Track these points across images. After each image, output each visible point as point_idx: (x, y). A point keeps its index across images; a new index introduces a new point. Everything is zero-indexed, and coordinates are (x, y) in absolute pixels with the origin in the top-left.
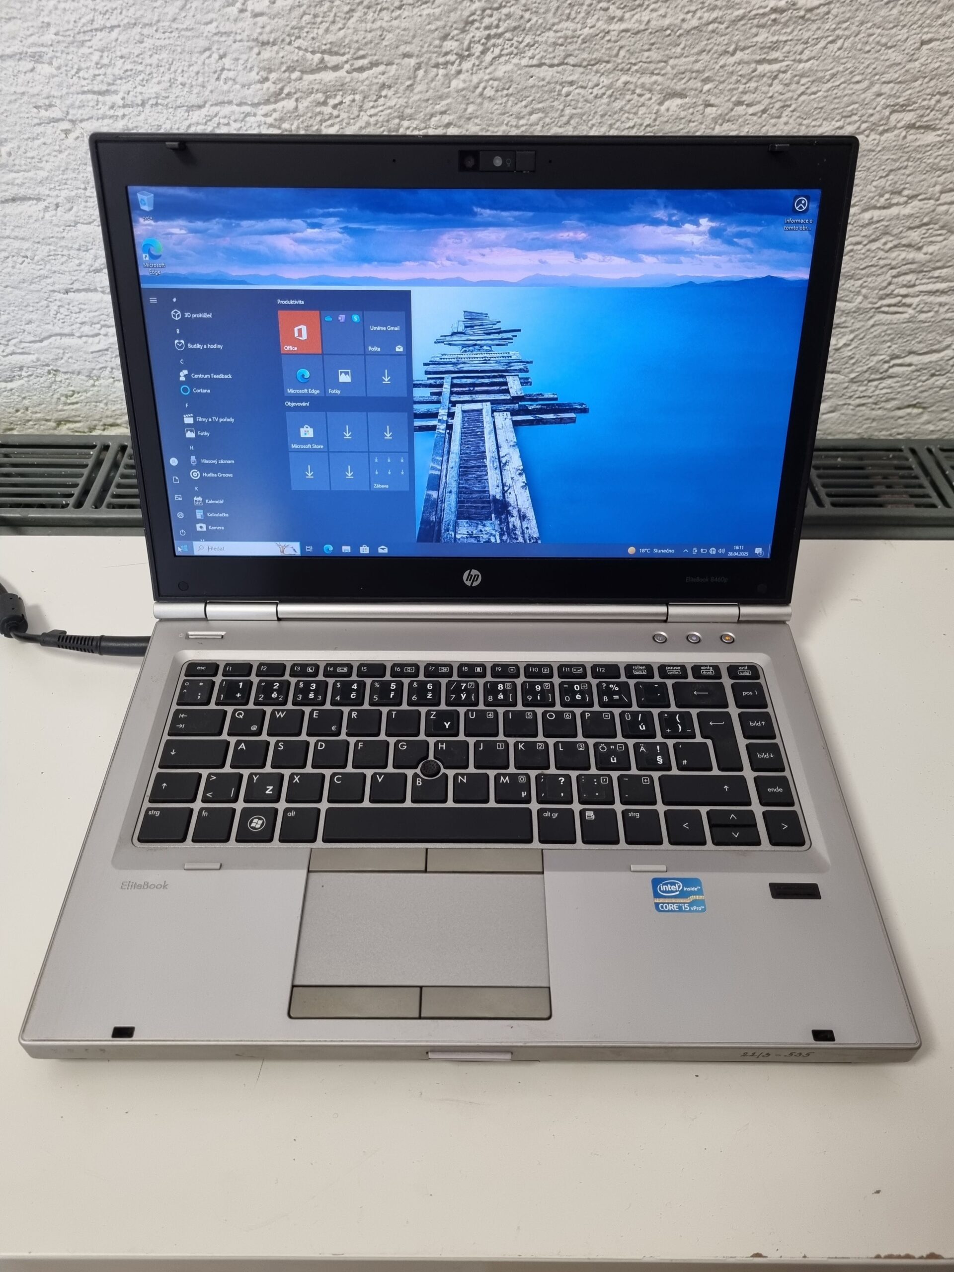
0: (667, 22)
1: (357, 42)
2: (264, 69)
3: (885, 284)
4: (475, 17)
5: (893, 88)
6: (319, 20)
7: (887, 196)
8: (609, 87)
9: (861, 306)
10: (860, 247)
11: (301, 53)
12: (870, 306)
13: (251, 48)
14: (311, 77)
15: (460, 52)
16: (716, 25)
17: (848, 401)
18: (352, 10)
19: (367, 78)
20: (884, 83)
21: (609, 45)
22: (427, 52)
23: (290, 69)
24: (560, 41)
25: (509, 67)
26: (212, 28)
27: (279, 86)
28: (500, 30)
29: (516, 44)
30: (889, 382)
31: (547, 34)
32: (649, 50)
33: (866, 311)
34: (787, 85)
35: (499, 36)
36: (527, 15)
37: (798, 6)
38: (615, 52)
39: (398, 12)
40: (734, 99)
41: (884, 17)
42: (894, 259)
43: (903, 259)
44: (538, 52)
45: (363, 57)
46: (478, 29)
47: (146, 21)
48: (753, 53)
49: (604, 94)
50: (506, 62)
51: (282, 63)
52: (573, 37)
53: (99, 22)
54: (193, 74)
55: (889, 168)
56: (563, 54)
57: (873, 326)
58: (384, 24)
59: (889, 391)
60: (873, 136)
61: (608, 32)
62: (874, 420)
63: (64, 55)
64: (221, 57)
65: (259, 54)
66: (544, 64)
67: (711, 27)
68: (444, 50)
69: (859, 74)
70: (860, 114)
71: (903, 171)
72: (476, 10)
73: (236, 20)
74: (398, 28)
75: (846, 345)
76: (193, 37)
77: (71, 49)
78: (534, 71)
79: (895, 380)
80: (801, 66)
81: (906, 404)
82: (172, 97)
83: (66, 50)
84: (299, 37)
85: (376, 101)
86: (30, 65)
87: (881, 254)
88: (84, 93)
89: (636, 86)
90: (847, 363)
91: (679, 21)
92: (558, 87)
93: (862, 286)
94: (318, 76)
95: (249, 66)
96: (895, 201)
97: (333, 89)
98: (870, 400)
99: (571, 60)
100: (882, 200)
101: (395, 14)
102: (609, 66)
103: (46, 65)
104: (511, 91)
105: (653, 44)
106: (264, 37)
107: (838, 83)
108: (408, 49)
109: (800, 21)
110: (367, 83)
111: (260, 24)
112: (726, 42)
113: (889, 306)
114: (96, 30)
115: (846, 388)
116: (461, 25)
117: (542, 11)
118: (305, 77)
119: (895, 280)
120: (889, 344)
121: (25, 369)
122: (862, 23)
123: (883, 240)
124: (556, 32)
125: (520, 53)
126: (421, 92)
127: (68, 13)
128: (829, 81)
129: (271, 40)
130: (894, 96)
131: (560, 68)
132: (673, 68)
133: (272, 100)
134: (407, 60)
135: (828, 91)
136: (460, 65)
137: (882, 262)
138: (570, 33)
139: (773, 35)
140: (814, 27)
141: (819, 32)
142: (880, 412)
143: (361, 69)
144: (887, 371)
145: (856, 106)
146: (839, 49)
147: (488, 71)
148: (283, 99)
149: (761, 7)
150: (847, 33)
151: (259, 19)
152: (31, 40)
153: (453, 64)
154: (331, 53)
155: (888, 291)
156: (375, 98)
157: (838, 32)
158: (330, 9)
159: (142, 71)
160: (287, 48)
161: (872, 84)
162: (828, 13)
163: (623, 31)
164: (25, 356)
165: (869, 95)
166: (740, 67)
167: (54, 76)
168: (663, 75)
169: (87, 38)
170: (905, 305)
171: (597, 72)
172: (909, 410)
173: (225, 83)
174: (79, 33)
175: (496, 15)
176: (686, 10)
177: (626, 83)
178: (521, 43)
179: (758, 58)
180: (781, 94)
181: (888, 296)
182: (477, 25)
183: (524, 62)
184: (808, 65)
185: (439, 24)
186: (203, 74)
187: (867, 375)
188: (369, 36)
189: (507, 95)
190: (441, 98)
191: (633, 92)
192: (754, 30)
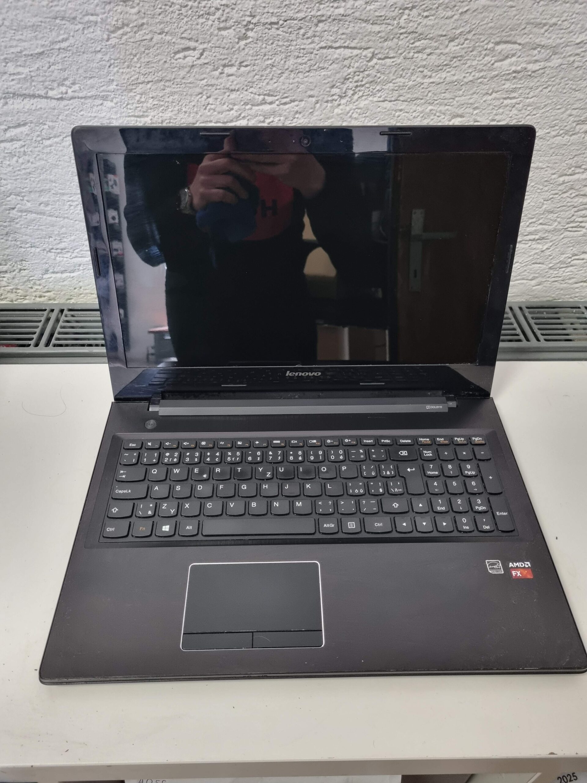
0: (455, 78)
1: (284, 89)
2: (231, 104)
3: (570, 216)
4: (350, 76)
5: (578, 112)
6: (264, 78)
7: (573, 169)
8: (422, 112)
9: (557, 227)
10: (557, 196)
11: (252, 95)
12: (562, 227)
13: (225, 93)
14: (257, 108)
15: (340, 94)
16: (482, 79)
17: (548, 279)
18: (283, 73)
19: (288, 109)
20: (574, 109)
21: (423, 90)
22: (322, 94)
23: (246, 104)
24: (396, 88)
25: (366, 102)
26: (203, 82)
27: (239, 113)
28: (363, 83)
29: (371, 90)
30: (571, 268)
31: (389, 85)
32: (445, 93)
33: (559, 230)
34: (520, 111)
35: (363, 86)
36: (379, 75)
37: (528, 69)
38: (426, 94)
39: (307, 74)
40: (490, 118)
41: (575, 75)
42: (576, 202)
43: (581, 203)
44: (383, 94)
45: (286, 97)
46: (351, 82)
47: (168, 78)
48: (502, 94)
49: (419, 116)
50: (366, 99)
51: (241, 101)
52: (403, 86)
53: (142, 79)
54: (191, 107)
55: (574, 154)
56: (397, 95)
57: (563, 238)
58: (300, 80)
59: (571, 273)
60: (566, 137)
61: (423, 84)
62: (562, 289)
63: (120, 97)
64: (208, 97)
65: (229, 96)
66: (387, 100)
67: (479, 81)
68: (332, 93)
69: (559, 105)
70: (559, 125)
71: (582, 155)
72: (351, 73)
73: (217, 78)
74: (307, 82)
75: (548, 249)
76: (194, 87)
77: (124, 93)
78: (380, 104)
79: (574, 267)
80: (528, 100)
81: (580, 280)
82: (179, 119)
83: (122, 94)
84: (252, 87)
85: (292, 120)
86: (101, 102)
87: (569, 200)
88: (129, 116)
89: (437, 112)
90: (548, 258)
91: (462, 77)
92: (394, 112)
93: (557, 217)
94: (261, 107)
95: (223, 102)
96: (577, 171)
97: (269, 114)
98: (560, 279)
99: (401, 98)
100: (570, 171)
101: (306, 75)
102: (422, 101)
103: (109, 102)
104: (367, 114)
105: (447, 90)
106: (233, 87)
107: (548, 109)
108: (312, 93)
109: (529, 77)
110: (288, 111)
111: (231, 80)
112: (487, 88)
113: (572, 227)
114: (139, 83)
115: (546, 272)
116: (342, 80)
117: (387, 72)
118: (254, 108)
119: (576, 214)
120: (572, 248)
121: (82, 266)
122: (562, 78)
123: (570, 192)
124: (394, 83)
125: (374, 95)
126: (317, 116)
127: (125, 74)
128: (543, 108)
129: (237, 89)
130: (579, 116)
131: (395, 103)
132: (457, 102)
133: (235, 120)
134: (311, 99)
135: (543, 113)
136: (340, 101)
137: (569, 204)
138: (401, 84)
139: (514, 84)
140: (536, 80)
141: (538, 83)
142: (565, 285)
143: (285, 104)
144: (570, 263)
145: (558, 121)
146: (549, 92)
147: (355, 104)
148: (240, 119)
149: (507, 70)
150: (554, 83)
151: (230, 77)
152: (102, 89)
153: (336, 100)
154: (269, 95)
155: (572, 219)
156: (292, 119)
157: (549, 83)
158: (270, 73)
159: (162, 105)
160: (245, 92)
161: (567, 110)
162: (544, 73)
163: (431, 83)
164: (82, 259)
165: (565, 116)
166: (494, 101)
167: (113, 108)
168: (452, 106)
169: (134, 87)
170: (581, 227)
171: (415, 104)
172: (582, 284)
173: (209, 111)
174: (129, 85)
175: (361, 75)
176: (466, 72)
177: (431, 110)
178: (374, 89)
179: (505, 96)
180: (516, 115)
181: (571, 222)
182: (351, 80)
183: (376, 99)
184: (532, 100)
185: (330, 80)
186: (197, 106)
187: (559, 265)
188: (291, 86)
189: (365, 117)
190: (328, 118)
191: (435, 115)
192: (503, 82)
